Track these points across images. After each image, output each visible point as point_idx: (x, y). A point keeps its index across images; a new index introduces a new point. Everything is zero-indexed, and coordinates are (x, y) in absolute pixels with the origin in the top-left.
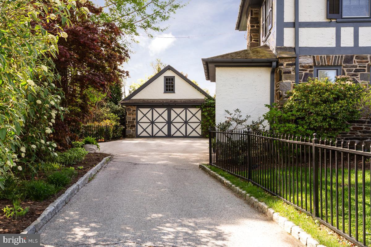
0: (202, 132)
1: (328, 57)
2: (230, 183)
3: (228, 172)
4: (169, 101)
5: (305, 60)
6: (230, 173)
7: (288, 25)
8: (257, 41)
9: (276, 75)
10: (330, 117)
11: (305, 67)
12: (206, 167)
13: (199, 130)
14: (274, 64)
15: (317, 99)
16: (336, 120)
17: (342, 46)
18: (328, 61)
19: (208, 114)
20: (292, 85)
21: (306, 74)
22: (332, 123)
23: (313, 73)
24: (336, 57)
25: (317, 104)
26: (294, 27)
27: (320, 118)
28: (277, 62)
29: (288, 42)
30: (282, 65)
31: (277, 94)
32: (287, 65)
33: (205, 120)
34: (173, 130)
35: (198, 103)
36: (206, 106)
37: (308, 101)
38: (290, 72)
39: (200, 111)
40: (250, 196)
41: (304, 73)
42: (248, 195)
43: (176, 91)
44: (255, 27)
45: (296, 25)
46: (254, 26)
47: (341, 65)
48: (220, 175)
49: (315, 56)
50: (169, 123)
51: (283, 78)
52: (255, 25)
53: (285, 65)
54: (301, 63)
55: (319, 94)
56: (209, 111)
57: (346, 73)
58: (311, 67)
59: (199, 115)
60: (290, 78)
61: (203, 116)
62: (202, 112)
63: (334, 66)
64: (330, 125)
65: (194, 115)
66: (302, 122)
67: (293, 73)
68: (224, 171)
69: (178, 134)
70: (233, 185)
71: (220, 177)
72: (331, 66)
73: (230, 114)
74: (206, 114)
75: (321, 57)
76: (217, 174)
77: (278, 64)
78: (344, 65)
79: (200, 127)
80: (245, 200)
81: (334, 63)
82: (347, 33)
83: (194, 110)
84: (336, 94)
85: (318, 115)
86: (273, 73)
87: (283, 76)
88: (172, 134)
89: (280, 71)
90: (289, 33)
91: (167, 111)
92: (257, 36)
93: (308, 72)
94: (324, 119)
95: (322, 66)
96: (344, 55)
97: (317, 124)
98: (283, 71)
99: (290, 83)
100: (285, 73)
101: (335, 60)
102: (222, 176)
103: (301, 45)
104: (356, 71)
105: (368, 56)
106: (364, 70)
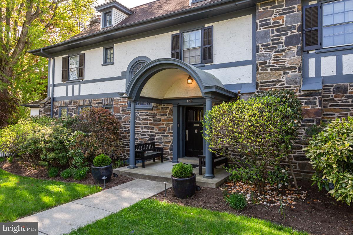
1: (63, 102)
5: (56, 104)
7: (51, 86)
11: (56, 107)
17: (68, 95)
18: (63, 104)
24: (66, 101)
41: (56, 110)
49: (59, 101)
54: (54, 105)
57: (69, 110)
58: (58, 107)
63: (66, 107)
75: (61, 102)
78: (68, 106)
81: (65, 105)
82: (70, 88)
95: (62, 107)
96: (69, 101)
101: (66, 103)
103: (55, 96)
104: (73, 109)
105: (77, 100)
106: (75, 109)
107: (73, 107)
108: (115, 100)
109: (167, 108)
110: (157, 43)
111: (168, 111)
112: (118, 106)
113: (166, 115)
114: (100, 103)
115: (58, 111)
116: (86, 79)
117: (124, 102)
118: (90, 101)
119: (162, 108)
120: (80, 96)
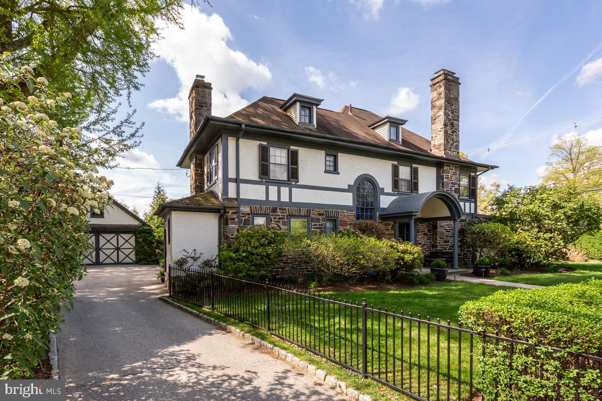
0: (136, 258)
1: (261, 207)
2: (198, 313)
3: (192, 303)
4: (98, 226)
5: (245, 209)
6: (194, 304)
7: (232, 180)
8: (201, 184)
9: (223, 220)
10: (265, 256)
11: (245, 214)
12: (167, 299)
13: (133, 256)
14: (222, 211)
15: (257, 244)
16: (270, 259)
17: (270, 199)
18: (261, 211)
19: (143, 240)
20: (236, 229)
21: (245, 220)
22: (267, 261)
23: (250, 219)
24: (266, 207)
25: (256, 248)
26: (236, 182)
27: (259, 257)
28: (225, 211)
29: (232, 194)
30: (228, 213)
31: (224, 235)
32: (232, 213)
33: (139, 246)
34: (102, 257)
35: (131, 229)
36: (140, 232)
37: (250, 244)
38: (234, 219)
39: (134, 237)
40: (219, 322)
41: (244, 218)
42: (216, 321)
43: (105, 217)
44: (200, 172)
45: (237, 181)
46: (198, 171)
47: (269, 214)
48: (185, 306)
49: (252, 206)
50: (98, 249)
51: (229, 223)
52: (200, 170)
53: (230, 213)
54: (241, 211)
55: (258, 239)
56: (144, 237)
57: (273, 220)
58: (249, 214)
59: (132, 241)
60: (235, 223)
61: (137, 242)
62: (136, 238)
63: (265, 214)
64: (265, 262)
65: (127, 241)
66: (246, 260)
67: (236, 220)
68: (187, 302)
69: (109, 261)
70: (201, 314)
71: (185, 307)
72: (262, 214)
73: (188, 253)
74: (140, 240)
75: (256, 207)
76: (182, 306)
77: (225, 212)
78: (271, 214)
79: (134, 253)
80: (214, 324)
81: (265, 212)
82: (273, 189)
83: (126, 236)
84: (269, 240)
85: (258, 255)
86: (220, 218)
87: (229, 221)
88: (101, 261)
89: (227, 218)
90: (232, 186)
91: (94, 237)
92: (201, 179)
93: (246, 218)
94: (262, 258)
95: (257, 214)
96: (271, 207)
97: (257, 262)
98: (229, 218)
99: (234, 227)
100: (231, 219)
101: (265, 209)
102: (187, 306)
103: (242, 197)
104: (279, 219)
105: (287, 208)
106: (284, 219)
107: (280, 217)
108: (341, 213)
109: (389, 224)
110: (380, 167)
111: (390, 226)
112: (345, 219)
113: (388, 230)
114: (323, 214)
115: (249, 220)
116: (301, 182)
117: (351, 216)
118: (309, 212)
119: (385, 224)
120: (290, 203)
